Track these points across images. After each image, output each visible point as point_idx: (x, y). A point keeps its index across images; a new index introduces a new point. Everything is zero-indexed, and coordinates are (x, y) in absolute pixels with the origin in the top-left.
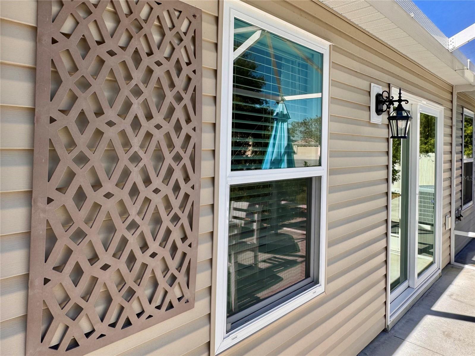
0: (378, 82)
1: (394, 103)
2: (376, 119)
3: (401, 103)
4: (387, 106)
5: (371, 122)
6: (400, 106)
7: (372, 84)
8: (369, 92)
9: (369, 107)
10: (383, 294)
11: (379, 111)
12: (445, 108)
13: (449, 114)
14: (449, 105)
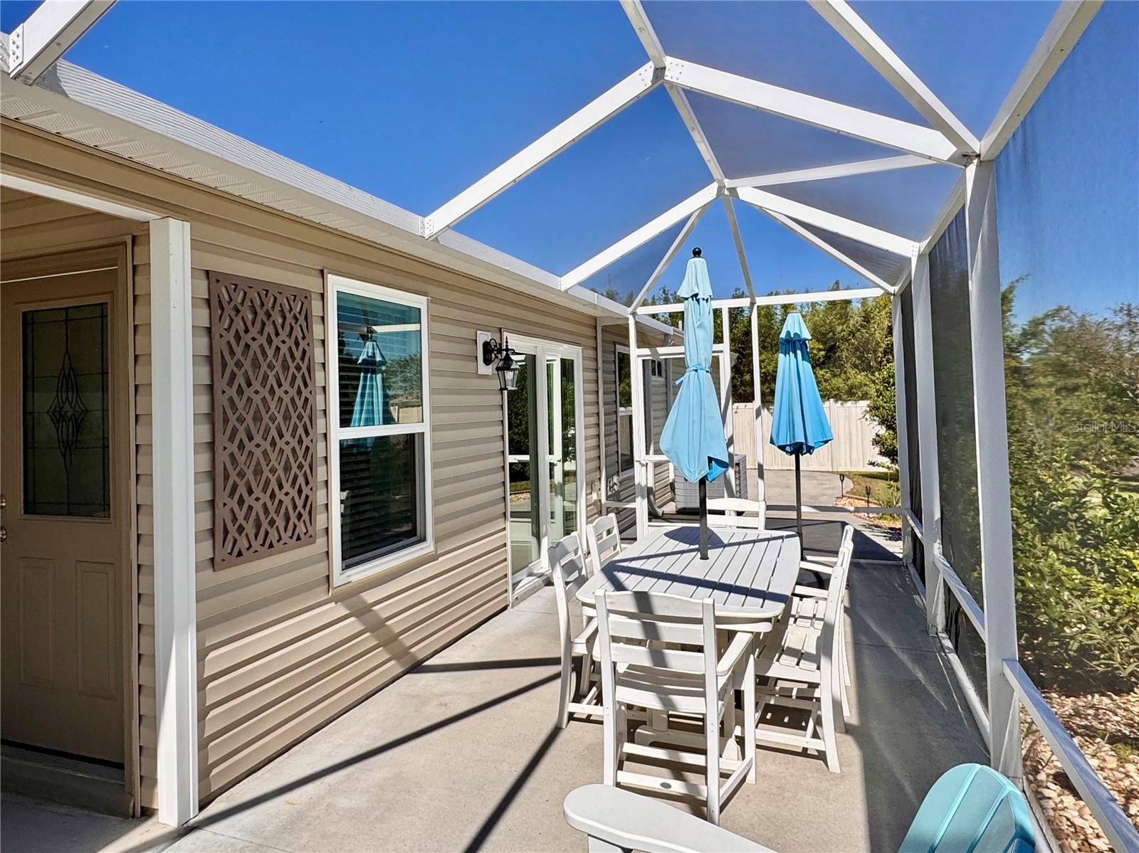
0: (485, 328)
1: (502, 352)
2: (484, 369)
3: (509, 353)
4: (495, 355)
5: (479, 373)
7: (479, 332)
8: (476, 341)
9: (477, 357)
11: (487, 361)
12: (585, 347)
13: (591, 353)
14: (592, 343)
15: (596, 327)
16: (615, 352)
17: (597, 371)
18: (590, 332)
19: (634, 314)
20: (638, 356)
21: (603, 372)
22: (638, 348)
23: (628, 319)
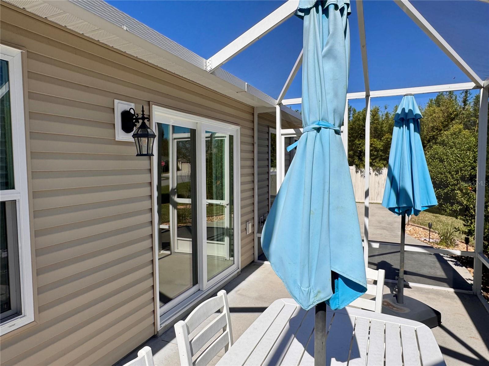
0: (128, 99)
1: (139, 120)
2: (122, 136)
3: (145, 121)
4: (133, 123)
5: (117, 140)
6: (144, 123)
7: (116, 102)
8: (113, 109)
9: (114, 125)
10: (150, 304)
11: (125, 129)
12: (242, 127)
13: (249, 132)
14: (249, 125)
15: (253, 114)
16: (268, 133)
17: (253, 145)
18: (248, 117)
19: (280, 104)
20: (282, 135)
21: (259, 145)
22: (282, 129)
23: (276, 108)
